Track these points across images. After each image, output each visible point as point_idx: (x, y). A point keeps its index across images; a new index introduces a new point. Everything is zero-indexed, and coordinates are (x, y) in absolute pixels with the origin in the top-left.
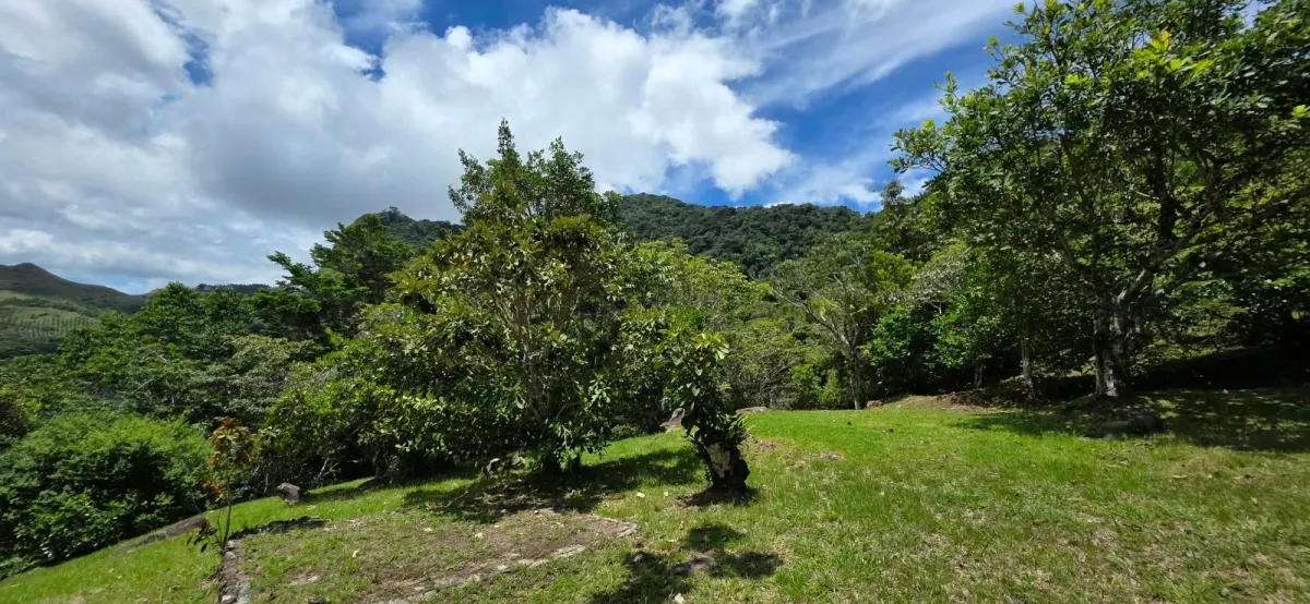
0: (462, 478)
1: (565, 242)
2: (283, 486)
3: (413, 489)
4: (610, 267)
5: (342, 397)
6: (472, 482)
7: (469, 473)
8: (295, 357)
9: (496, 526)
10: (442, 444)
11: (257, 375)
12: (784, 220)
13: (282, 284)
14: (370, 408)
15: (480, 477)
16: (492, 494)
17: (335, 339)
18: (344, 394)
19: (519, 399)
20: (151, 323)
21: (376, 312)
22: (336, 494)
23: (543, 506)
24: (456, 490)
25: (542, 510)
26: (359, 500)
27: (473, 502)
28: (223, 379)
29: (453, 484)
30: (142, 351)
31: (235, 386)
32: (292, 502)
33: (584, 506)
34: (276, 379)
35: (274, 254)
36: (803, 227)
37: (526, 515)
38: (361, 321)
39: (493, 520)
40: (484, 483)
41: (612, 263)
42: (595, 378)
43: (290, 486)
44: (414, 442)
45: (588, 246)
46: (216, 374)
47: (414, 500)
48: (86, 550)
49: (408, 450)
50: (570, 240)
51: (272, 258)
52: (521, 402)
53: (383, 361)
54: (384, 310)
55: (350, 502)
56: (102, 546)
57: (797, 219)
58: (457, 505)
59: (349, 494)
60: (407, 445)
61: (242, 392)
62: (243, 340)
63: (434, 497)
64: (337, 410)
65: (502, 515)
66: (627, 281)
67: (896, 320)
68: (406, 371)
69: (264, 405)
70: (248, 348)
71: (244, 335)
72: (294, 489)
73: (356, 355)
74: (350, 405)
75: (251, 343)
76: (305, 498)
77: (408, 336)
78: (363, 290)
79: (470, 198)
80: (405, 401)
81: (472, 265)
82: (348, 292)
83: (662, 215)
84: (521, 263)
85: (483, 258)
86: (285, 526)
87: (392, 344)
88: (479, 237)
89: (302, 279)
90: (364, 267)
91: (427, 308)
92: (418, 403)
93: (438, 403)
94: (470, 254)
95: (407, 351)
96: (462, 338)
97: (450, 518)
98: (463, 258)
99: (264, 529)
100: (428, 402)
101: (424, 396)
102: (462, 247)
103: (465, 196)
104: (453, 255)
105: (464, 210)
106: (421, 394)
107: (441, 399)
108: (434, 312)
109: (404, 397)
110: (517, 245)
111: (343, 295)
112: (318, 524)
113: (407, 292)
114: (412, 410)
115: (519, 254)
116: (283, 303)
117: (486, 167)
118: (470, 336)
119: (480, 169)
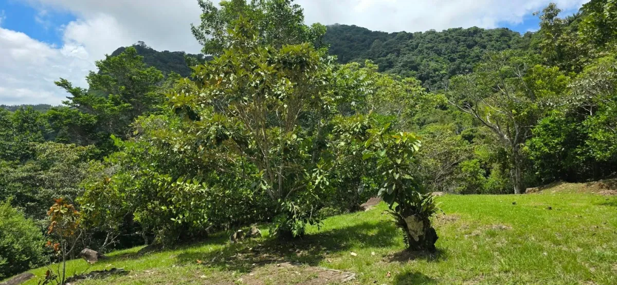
1: (291, 64)
2: (85, 251)
3: (181, 252)
4: (324, 83)
5: (127, 186)
6: (223, 246)
8: (83, 158)
9: (251, 274)
10: (206, 217)
11: (58, 171)
12: (454, 42)
13: (66, 103)
14: (149, 193)
15: (229, 242)
16: (242, 253)
17: (118, 142)
18: (127, 183)
19: (263, 182)
21: (144, 121)
22: (124, 257)
23: (283, 261)
24: (213, 252)
25: (283, 264)
26: (143, 260)
27: (230, 259)
28: (33, 174)
31: (41, 180)
32: (94, 262)
33: (313, 261)
34: (71, 175)
35: (59, 81)
36: (470, 47)
37: (270, 267)
38: (136, 129)
39: (248, 270)
41: (325, 80)
42: (317, 167)
43: (90, 251)
44: (184, 216)
45: (308, 68)
46: (28, 171)
47: (184, 258)
49: (180, 222)
50: (295, 63)
52: (264, 184)
53: (154, 158)
54: (152, 120)
55: (136, 261)
57: (464, 41)
58: (215, 260)
59: (134, 256)
60: (179, 219)
61: (47, 183)
62: (45, 145)
63: (198, 256)
64: (123, 195)
65: (254, 267)
66: (336, 94)
67: (552, 122)
68: (173, 164)
69: (64, 193)
70: (48, 151)
71: (42, 142)
72: (93, 253)
73: (134, 154)
74: (132, 191)
75: (51, 147)
76: (101, 258)
77: (175, 139)
78: (127, 107)
79: (208, 33)
80: (179, 185)
81: (222, 84)
82: (116, 108)
83: (352, 41)
84: (262, 81)
85: (231, 78)
86: (103, 273)
87: (164, 144)
88: (229, 62)
89: (81, 99)
90: (127, 89)
91: (193, 116)
92: (188, 187)
93: (202, 187)
94: (222, 76)
95: (175, 150)
96: (221, 138)
97: (217, 269)
98: (217, 78)
99: (88, 275)
100: (195, 186)
101: (191, 182)
102: (216, 70)
103: (204, 31)
104: (209, 76)
105: (204, 43)
106: (189, 181)
107: (204, 184)
108: (198, 119)
109: (178, 183)
110: (257, 67)
111: (113, 110)
112: (125, 273)
113: (179, 105)
114: (184, 192)
115: (258, 75)
116: (69, 117)
117: (219, 8)
118: (226, 137)
119: (215, 9)
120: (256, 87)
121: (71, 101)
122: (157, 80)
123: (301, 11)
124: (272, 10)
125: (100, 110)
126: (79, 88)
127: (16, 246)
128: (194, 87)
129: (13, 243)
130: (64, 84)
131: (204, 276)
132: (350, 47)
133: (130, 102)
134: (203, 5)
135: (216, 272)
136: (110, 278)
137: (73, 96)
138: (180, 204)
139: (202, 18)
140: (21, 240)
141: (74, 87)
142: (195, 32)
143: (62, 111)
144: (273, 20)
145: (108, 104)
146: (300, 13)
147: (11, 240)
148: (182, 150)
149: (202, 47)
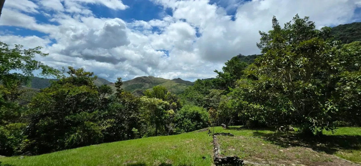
0: (271, 130)
1: (306, 50)
2: (222, 124)
3: (255, 131)
4: (331, 56)
5: (234, 104)
6: (274, 132)
7: (273, 129)
8: (222, 94)
9: (288, 149)
10: (264, 119)
11: (214, 98)
14: (241, 107)
15: (277, 131)
16: (283, 138)
17: (231, 89)
18: (234, 103)
19: (292, 107)
20: (196, 87)
21: (239, 81)
22: (235, 128)
23: (307, 147)
24: (269, 134)
25: (307, 148)
26: (241, 131)
27: (277, 139)
28: (208, 99)
29: (268, 132)
30: (195, 93)
31: (211, 100)
32: (225, 129)
34: (218, 99)
35: (215, 70)
37: (299, 148)
38: (236, 84)
39: (287, 146)
40: (278, 133)
41: (331, 54)
42: (328, 101)
43: (224, 125)
44: (255, 118)
45: (318, 49)
46: (207, 98)
47: (256, 134)
48: (191, 131)
49: (253, 120)
50: (308, 49)
51: (214, 71)
52: (293, 108)
53: (243, 95)
54: (242, 81)
55: (238, 131)
56: (193, 130)
58: (270, 138)
59: (238, 129)
60: (253, 118)
61: (212, 102)
62: (211, 90)
63: (262, 134)
64: (233, 107)
65: (289, 146)
66: (341, 60)
68: (250, 97)
69: (217, 105)
70: (212, 92)
71: (211, 89)
72: (225, 125)
73: (236, 93)
74: (235, 106)
75: (213, 91)
76: (227, 128)
77: (250, 87)
78: (235, 77)
79: (263, 45)
80: (251, 106)
81: (268, 64)
82: (231, 77)
83: (354, 31)
84: (288, 60)
85: (272, 61)
86: (225, 134)
87: (245, 90)
88: (271, 54)
89: (221, 75)
90: (235, 71)
91: (255, 79)
92: (255, 107)
93: (261, 107)
94: (268, 61)
95: (250, 92)
96: (268, 87)
97: (270, 142)
98: (265, 62)
99: (221, 134)
100: (258, 106)
101: (257, 105)
102: (265, 59)
103: (262, 44)
104: (262, 62)
105: (262, 49)
106: (256, 104)
107: (262, 105)
108: (258, 79)
109: (251, 105)
110: (285, 54)
111: (230, 78)
112: (232, 135)
113: (249, 75)
114: (254, 108)
115: (286, 58)
116: (218, 81)
117: (268, 34)
118: (271, 86)
119: (266, 35)
120: (285, 63)
121: (218, 76)
122: (245, 66)
123: (313, 24)
124: (295, 28)
125: (227, 78)
126: (220, 72)
127: (205, 120)
128: (256, 67)
129: (204, 118)
130: (216, 71)
131: (263, 144)
132: (352, 35)
133: (236, 75)
134: (261, 34)
135: (269, 144)
136: (227, 136)
137: (218, 75)
138: (252, 113)
139: (261, 40)
140: (206, 118)
141: (219, 72)
142: (258, 45)
143: (216, 79)
144: (295, 32)
145: (229, 76)
146: (312, 25)
147: (203, 118)
148: (253, 92)
149: (261, 51)
